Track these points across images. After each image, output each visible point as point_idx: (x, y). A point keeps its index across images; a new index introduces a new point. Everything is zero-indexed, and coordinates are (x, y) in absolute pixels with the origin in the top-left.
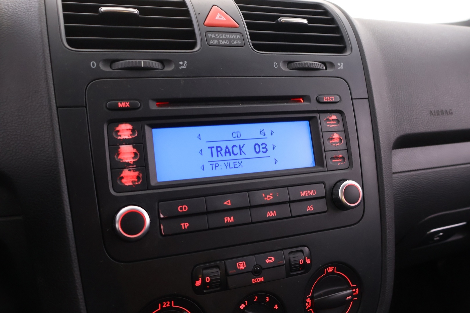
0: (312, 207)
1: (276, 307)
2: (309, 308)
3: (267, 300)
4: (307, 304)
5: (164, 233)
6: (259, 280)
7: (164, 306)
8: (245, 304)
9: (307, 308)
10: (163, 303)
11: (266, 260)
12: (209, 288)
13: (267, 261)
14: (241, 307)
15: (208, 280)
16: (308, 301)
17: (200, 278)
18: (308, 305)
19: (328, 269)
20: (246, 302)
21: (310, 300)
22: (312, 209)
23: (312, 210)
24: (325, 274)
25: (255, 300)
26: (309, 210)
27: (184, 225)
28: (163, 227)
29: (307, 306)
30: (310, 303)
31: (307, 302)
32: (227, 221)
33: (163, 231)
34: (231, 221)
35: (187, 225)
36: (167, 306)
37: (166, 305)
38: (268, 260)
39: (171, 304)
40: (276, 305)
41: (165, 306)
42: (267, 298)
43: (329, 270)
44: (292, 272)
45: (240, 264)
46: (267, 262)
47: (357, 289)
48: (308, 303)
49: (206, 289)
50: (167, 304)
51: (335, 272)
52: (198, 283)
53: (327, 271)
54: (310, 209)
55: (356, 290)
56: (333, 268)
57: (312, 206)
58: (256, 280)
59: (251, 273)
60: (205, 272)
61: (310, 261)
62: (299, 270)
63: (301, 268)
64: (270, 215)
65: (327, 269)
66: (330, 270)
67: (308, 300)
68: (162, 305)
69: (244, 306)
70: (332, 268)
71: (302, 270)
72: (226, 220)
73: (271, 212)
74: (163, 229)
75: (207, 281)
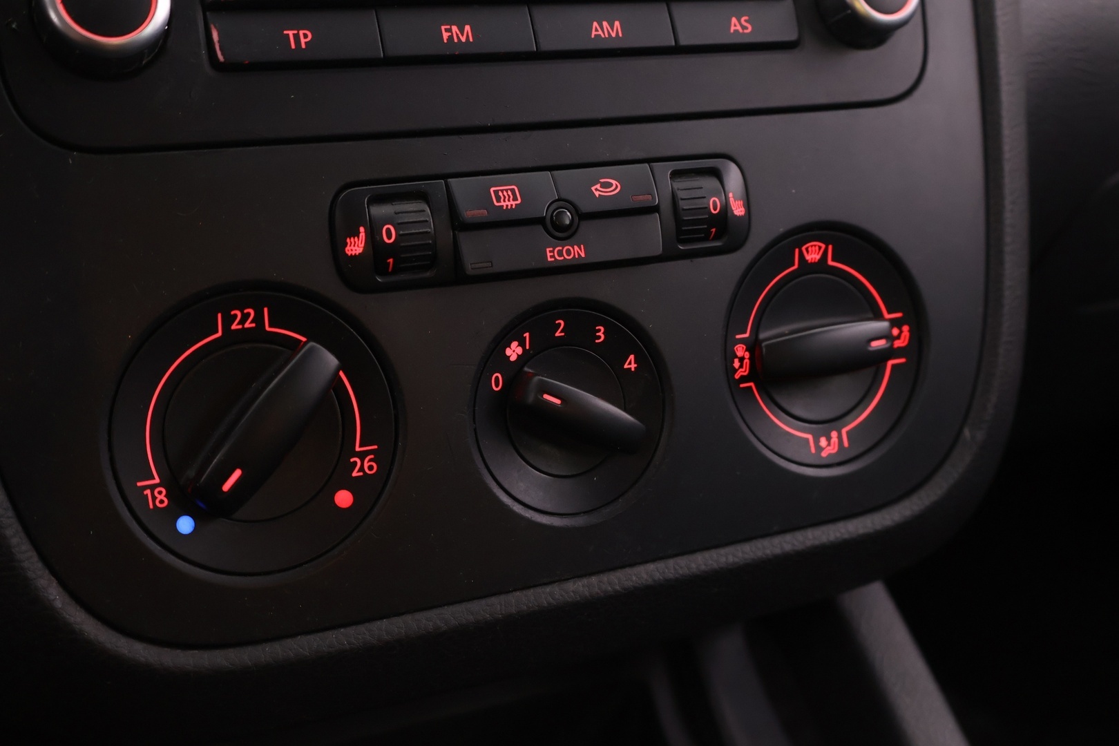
0: (745, 21)
1: (630, 363)
2: (743, 379)
3: (599, 337)
4: (736, 364)
5: (222, 54)
6: (568, 252)
7: (234, 327)
8: (522, 344)
9: (737, 377)
10: (233, 313)
11: (593, 188)
12: (396, 270)
13: (597, 190)
14: (508, 352)
15: (389, 235)
16: (740, 354)
17: (362, 229)
18: (741, 366)
19: (807, 249)
20: (527, 335)
21: (746, 350)
22: (747, 28)
23: (746, 31)
24: (796, 267)
25: (557, 334)
26: (736, 31)
27: (297, 37)
28: (219, 34)
29: (736, 371)
30: (747, 361)
31: (736, 357)
32: (450, 38)
33: (221, 49)
34: (463, 39)
35: (305, 37)
36: (247, 325)
37: (242, 322)
38: (598, 186)
39: (259, 319)
40: (632, 357)
41: (240, 327)
42: (599, 330)
43: (808, 252)
44: (683, 242)
45: (502, 191)
46: (597, 194)
47: (906, 328)
48: (741, 360)
49: (383, 271)
50: (245, 317)
51: (830, 263)
52: (356, 247)
53: (801, 255)
54: (739, 28)
55: (901, 332)
56: (823, 246)
57: (746, 18)
58: (560, 253)
59: (540, 228)
60: (379, 211)
61: (743, 209)
62: (706, 239)
63: (714, 230)
64: (600, 32)
65: (804, 248)
66: (813, 254)
67: (740, 350)
68: (229, 320)
69: (520, 350)
70: (820, 248)
71: (717, 238)
72: (445, 35)
73: (605, 24)
74: (219, 42)
75: (387, 241)
